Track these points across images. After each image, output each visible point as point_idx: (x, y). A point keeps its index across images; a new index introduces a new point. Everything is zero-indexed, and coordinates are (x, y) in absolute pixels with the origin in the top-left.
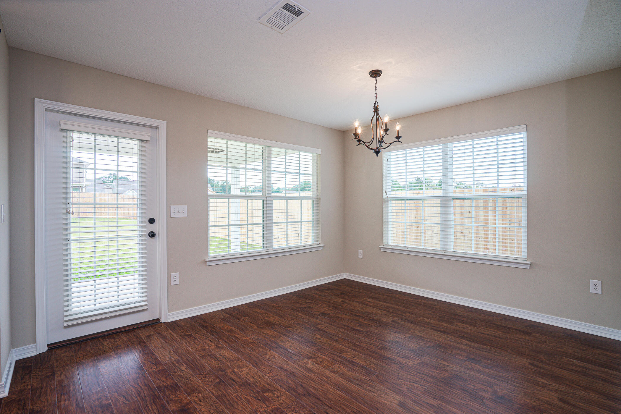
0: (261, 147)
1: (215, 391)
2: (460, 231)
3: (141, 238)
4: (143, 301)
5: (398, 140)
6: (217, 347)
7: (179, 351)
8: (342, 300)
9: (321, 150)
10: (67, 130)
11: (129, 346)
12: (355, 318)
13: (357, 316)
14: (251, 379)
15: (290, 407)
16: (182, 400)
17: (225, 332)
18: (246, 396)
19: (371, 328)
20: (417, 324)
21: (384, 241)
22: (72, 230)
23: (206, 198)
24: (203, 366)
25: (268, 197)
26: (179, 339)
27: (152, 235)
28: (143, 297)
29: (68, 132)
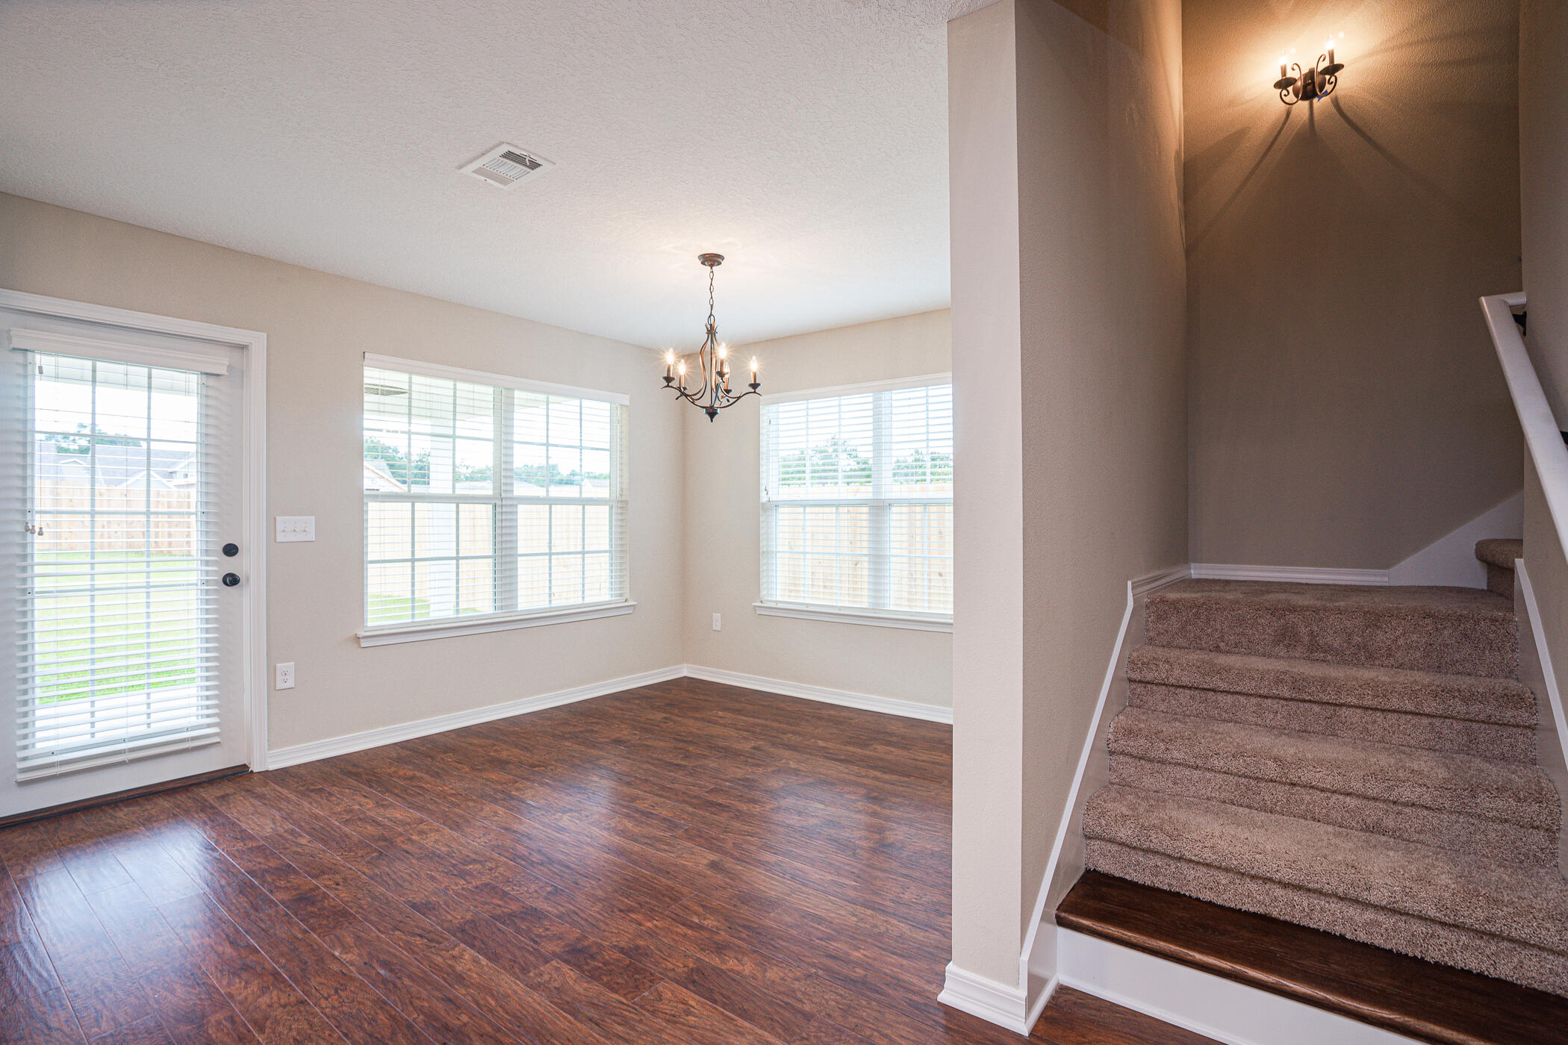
0: (490, 390)
1: (369, 869)
2: (938, 571)
3: (205, 587)
4: (209, 726)
5: (753, 391)
6: (378, 805)
7: (295, 816)
8: (665, 715)
9: (628, 396)
10: (27, 350)
11: (177, 817)
12: (681, 745)
13: (686, 742)
14: (443, 849)
15: (511, 880)
16: (300, 885)
17: (398, 781)
18: (429, 872)
19: (706, 762)
20: (799, 751)
21: (763, 593)
22: (38, 570)
23: (358, 500)
24: (346, 835)
25: (506, 498)
26: (294, 798)
27: (231, 580)
28: (208, 716)
29: (30, 354)
